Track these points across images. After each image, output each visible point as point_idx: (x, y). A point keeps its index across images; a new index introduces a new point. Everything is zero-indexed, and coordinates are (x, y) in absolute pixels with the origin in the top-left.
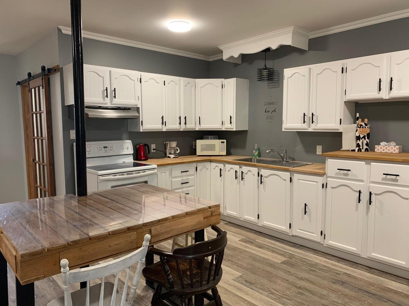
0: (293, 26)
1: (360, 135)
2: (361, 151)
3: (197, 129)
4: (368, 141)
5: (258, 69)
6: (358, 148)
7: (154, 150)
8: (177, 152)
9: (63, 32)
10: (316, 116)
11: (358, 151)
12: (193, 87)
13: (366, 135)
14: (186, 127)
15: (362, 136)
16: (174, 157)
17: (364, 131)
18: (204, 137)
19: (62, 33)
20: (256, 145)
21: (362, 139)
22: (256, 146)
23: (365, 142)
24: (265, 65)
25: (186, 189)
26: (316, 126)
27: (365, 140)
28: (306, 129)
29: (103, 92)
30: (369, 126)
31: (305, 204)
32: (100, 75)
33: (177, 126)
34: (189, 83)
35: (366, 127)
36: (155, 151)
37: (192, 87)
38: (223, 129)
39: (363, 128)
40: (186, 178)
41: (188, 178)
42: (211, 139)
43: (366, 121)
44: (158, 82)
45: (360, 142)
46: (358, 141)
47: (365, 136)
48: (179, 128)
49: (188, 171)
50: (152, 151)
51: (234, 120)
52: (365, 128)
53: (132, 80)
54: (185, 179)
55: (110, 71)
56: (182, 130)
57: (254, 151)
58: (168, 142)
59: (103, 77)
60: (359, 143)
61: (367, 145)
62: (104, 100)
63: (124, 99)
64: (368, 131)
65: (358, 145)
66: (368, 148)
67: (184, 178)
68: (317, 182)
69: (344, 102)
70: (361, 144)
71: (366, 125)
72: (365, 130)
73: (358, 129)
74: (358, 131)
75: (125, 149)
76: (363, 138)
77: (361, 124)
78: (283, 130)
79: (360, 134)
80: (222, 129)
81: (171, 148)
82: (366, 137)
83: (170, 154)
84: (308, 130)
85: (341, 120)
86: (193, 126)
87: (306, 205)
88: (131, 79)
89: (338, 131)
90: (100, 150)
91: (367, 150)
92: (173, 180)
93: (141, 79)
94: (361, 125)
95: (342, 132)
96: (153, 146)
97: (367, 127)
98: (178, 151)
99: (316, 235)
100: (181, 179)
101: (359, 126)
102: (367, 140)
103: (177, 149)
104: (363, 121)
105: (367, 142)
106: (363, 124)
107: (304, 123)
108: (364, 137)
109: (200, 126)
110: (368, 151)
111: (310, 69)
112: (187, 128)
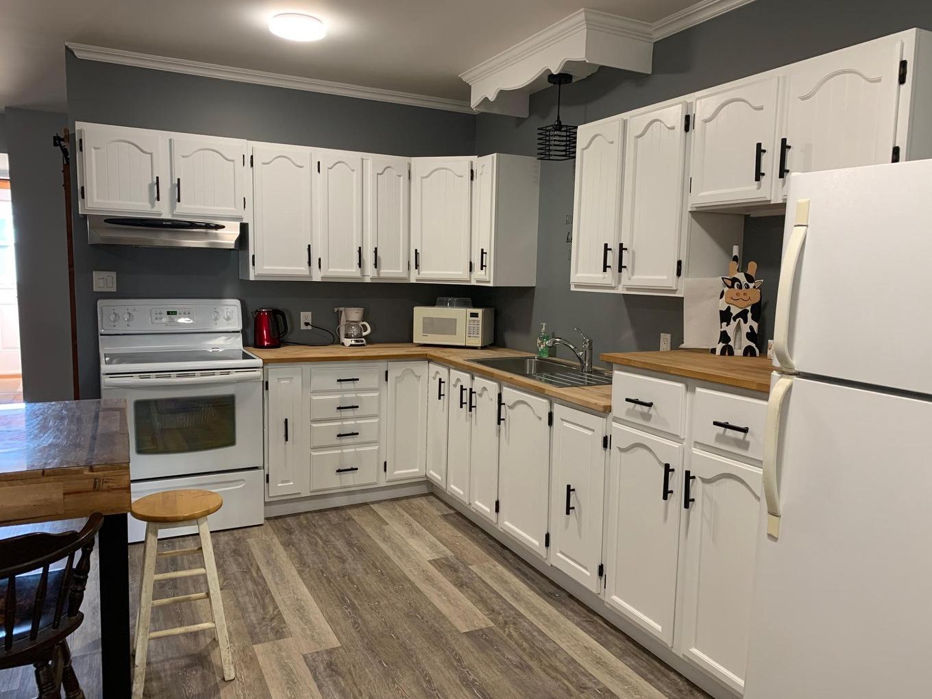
0: (583, 9)
1: (729, 308)
2: (731, 353)
3: (413, 281)
4: (755, 325)
5: (539, 129)
6: (722, 345)
7: (307, 324)
8: (364, 334)
9: (79, 55)
10: (631, 252)
11: (723, 353)
12: (402, 178)
13: (749, 308)
14: (378, 273)
15: (735, 311)
16: (351, 345)
17: (742, 296)
18: (438, 299)
19: (75, 56)
20: (544, 324)
21: (735, 320)
22: (544, 329)
23: (745, 329)
24: (558, 117)
25: (353, 422)
26: (629, 279)
27: (746, 321)
28: (613, 288)
29: (151, 187)
30: (758, 282)
31: (569, 486)
32: (145, 150)
33: (354, 270)
34: (389, 167)
35: (751, 285)
36: (309, 327)
37: (400, 176)
38: (473, 283)
39: (740, 287)
40: (354, 395)
41: (359, 395)
42: (452, 305)
43: (752, 268)
44: (299, 164)
45: (730, 329)
46: (725, 324)
47: (745, 312)
48: (359, 275)
49: (358, 379)
50: (303, 327)
51: (490, 260)
52: (748, 287)
53: (229, 160)
54: (350, 397)
55: (170, 140)
56: (370, 281)
57: (539, 341)
58: (342, 309)
59: (151, 154)
60: (725, 332)
61: (751, 336)
62: (153, 205)
63: (204, 205)
64: (755, 297)
65: (724, 337)
66: (754, 345)
67: (346, 396)
68: (593, 431)
69: (690, 212)
70: (731, 333)
71: (750, 279)
72: (745, 294)
73: (726, 289)
74: (724, 296)
75: (222, 320)
76: (738, 316)
77: (735, 276)
78: (573, 289)
79: (731, 306)
80: (470, 281)
81: (349, 324)
82: (749, 315)
83: (347, 336)
84: (617, 289)
85: (679, 263)
86: (401, 271)
87: (569, 489)
88: (226, 159)
89: (675, 293)
90: (157, 319)
91: (749, 351)
92: (315, 398)
93: (252, 157)
94: (734, 280)
95: (683, 298)
96: (306, 316)
97: (754, 287)
98: (365, 330)
99: (588, 574)
100: (337, 397)
101: (729, 283)
102: (751, 322)
103: (364, 326)
104: (743, 269)
105: (751, 327)
106: (741, 277)
107: (605, 270)
108: (743, 315)
109: (419, 274)
110: (753, 354)
111: (625, 122)
112: (382, 275)
